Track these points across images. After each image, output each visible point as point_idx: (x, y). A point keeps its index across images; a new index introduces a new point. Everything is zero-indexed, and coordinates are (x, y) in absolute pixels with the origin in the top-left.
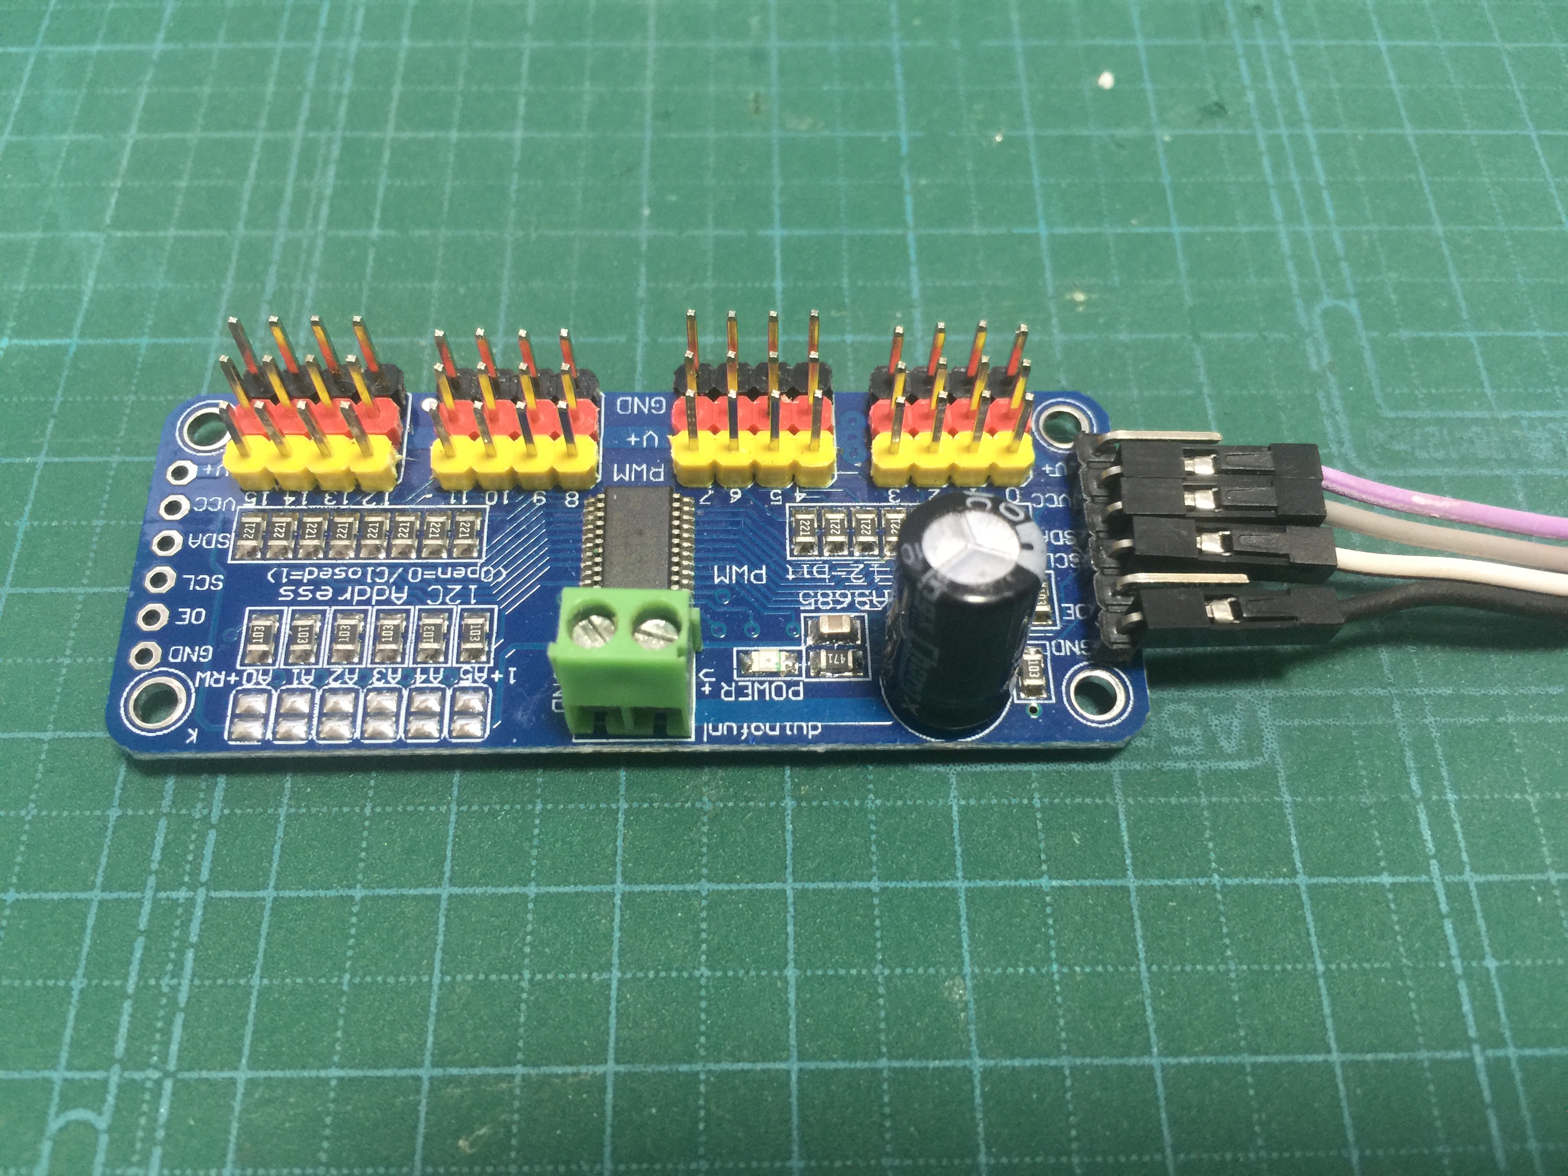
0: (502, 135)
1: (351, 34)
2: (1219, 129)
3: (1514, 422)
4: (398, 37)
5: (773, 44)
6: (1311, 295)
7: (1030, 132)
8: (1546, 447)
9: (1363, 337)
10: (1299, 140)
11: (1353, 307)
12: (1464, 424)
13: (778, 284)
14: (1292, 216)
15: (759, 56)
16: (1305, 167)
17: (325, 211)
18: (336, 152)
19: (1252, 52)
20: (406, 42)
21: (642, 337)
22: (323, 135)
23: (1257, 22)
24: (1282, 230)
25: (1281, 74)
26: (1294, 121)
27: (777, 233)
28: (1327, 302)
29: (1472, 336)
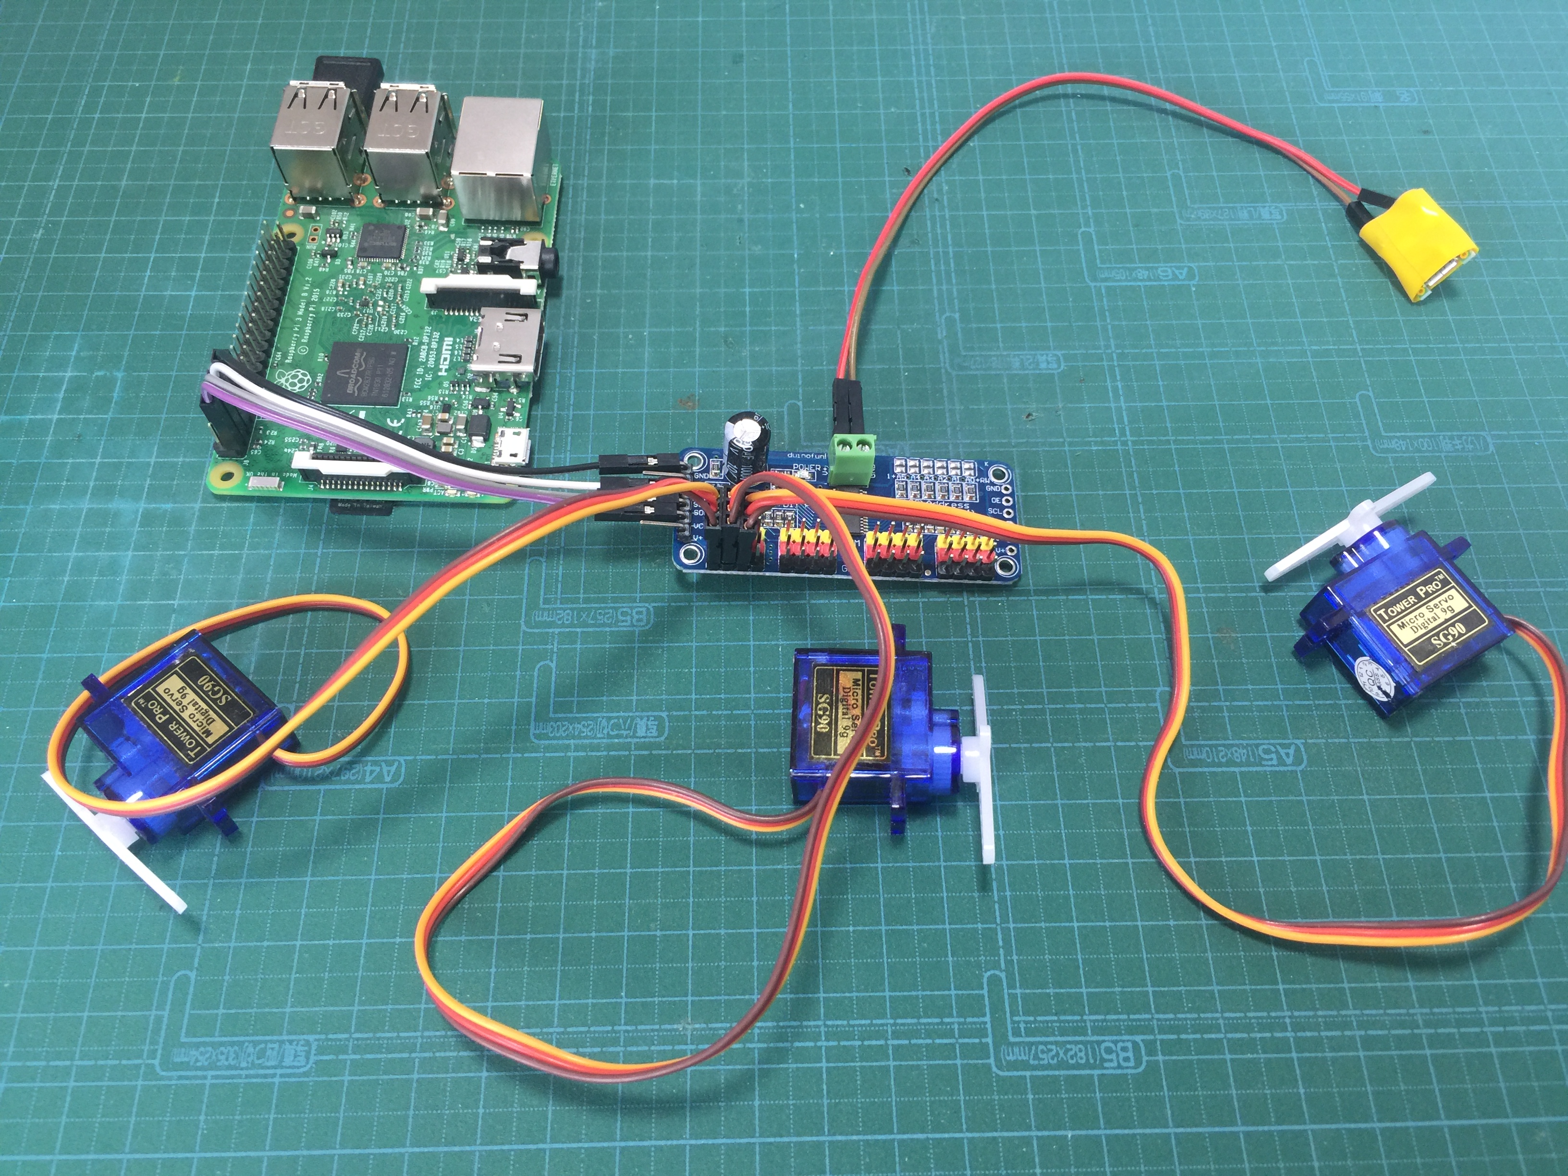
0: (643, 254)
1: (581, 214)
2: (917, 249)
3: (1008, 356)
4: (600, 214)
5: (746, 216)
6: (942, 311)
7: (844, 251)
8: (1017, 364)
9: (959, 326)
10: (946, 253)
11: (957, 316)
12: (990, 356)
13: (748, 309)
14: (940, 283)
15: (741, 221)
16: (947, 264)
17: (579, 283)
18: (581, 261)
19: (933, 217)
20: (603, 216)
21: (698, 329)
22: (575, 254)
23: (937, 205)
24: (935, 288)
25: (943, 226)
26: (946, 245)
27: (747, 290)
28: (948, 314)
29: (998, 326)
